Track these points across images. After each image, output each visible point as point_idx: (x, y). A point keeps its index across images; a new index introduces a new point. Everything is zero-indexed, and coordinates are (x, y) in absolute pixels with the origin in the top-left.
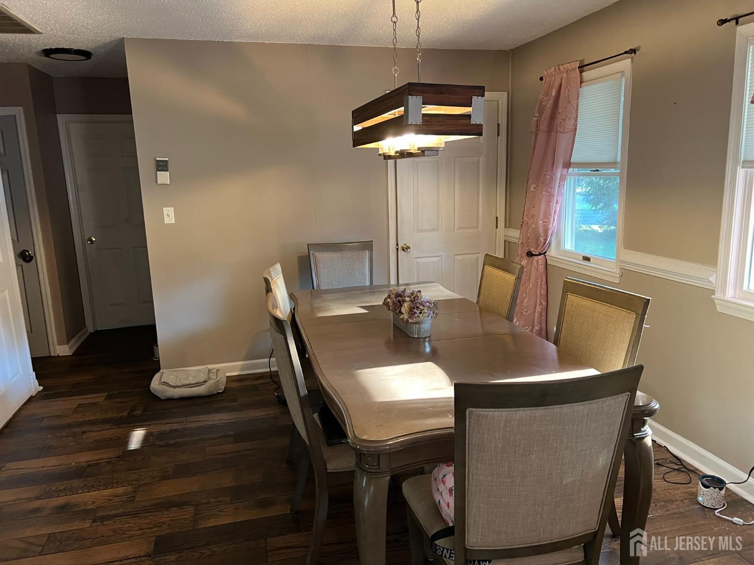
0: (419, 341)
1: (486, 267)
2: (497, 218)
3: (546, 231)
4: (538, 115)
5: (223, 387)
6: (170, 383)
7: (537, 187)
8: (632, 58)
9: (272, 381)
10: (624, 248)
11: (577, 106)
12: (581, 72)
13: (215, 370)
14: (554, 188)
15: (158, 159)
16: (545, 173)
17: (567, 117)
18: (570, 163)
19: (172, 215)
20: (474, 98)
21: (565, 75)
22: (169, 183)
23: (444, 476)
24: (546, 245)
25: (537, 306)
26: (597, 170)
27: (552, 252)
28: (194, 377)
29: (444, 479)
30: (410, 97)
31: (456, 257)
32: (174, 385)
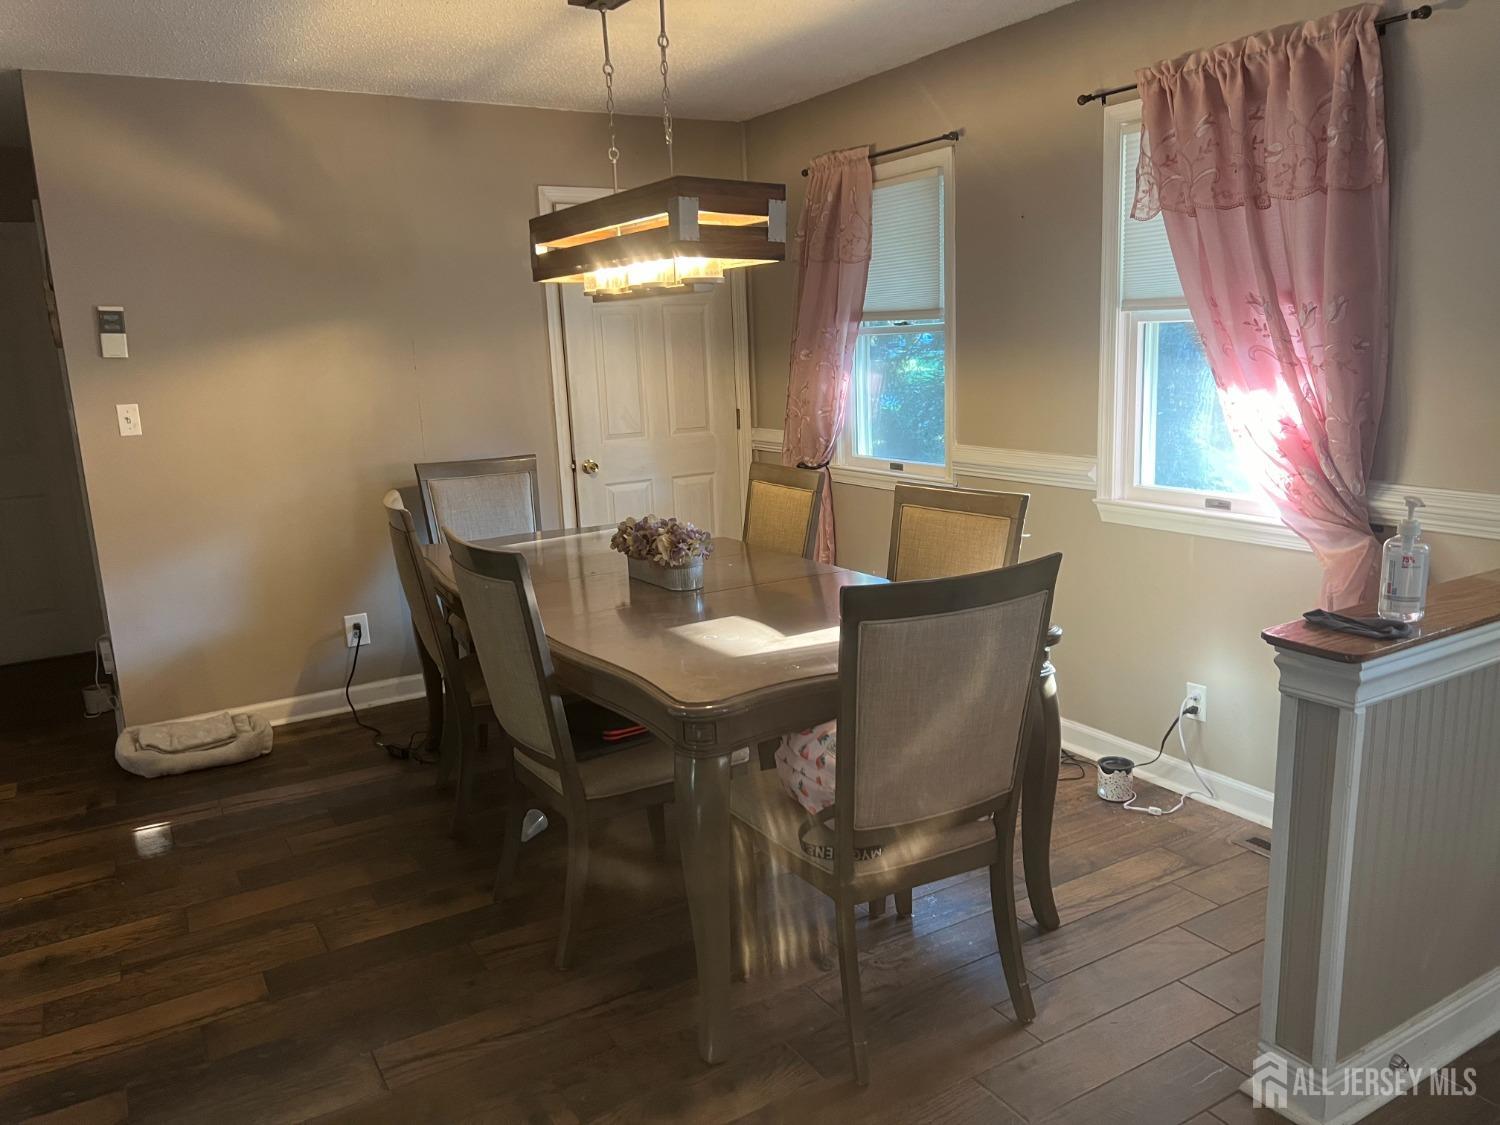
0: (686, 594)
1: (754, 483)
2: (738, 410)
3: (829, 426)
4: (803, 234)
5: (270, 744)
6: (161, 747)
7: (811, 353)
8: (953, 146)
9: (358, 726)
10: (958, 442)
11: (870, 220)
12: (873, 165)
13: (245, 717)
14: (839, 354)
15: (101, 309)
16: (824, 330)
17: (854, 236)
18: (862, 314)
19: (136, 418)
20: (772, 203)
21: (846, 169)
22: (127, 356)
23: (804, 747)
24: (829, 450)
25: (821, 552)
26: (905, 323)
27: (839, 461)
28: (209, 731)
29: (805, 751)
30: (680, 198)
31: (675, 480)
32: (169, 749)
